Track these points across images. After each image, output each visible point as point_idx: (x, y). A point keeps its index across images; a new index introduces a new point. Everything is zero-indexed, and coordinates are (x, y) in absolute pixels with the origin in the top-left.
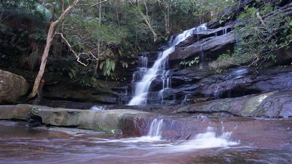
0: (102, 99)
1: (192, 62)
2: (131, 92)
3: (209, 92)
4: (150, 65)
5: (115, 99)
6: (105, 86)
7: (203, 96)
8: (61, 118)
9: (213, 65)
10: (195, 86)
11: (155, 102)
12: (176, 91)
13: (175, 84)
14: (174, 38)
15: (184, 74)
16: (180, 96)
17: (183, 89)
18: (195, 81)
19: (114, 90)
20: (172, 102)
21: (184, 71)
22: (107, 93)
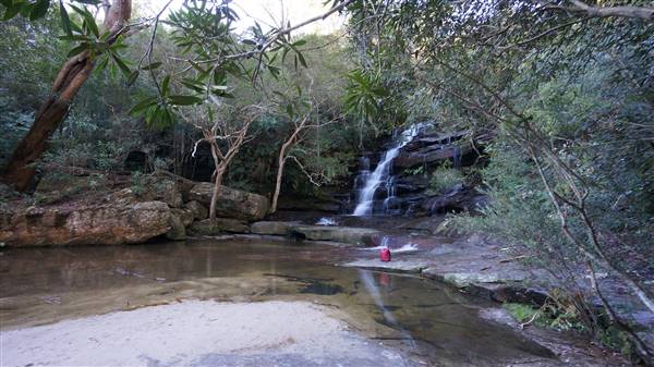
0: (325, 207)
1: (417, 171)
2: (355, 199)
3: (427, 207)
4: (373, 168)
5: (337, 207)
6: (326, 193)
7: (423, 210)
8: (318, 235)
10: (420, 196)
11: (380, 211)
12: (400, 200)
13: (400, 192)
14: (400, 133)
15: (409, 183)
16: (404, 206)
17: (407, 199)
18: (420, 190)
19: (336, 197)
20: (397, 212)
21: (408, 179)
22: (329, 202)
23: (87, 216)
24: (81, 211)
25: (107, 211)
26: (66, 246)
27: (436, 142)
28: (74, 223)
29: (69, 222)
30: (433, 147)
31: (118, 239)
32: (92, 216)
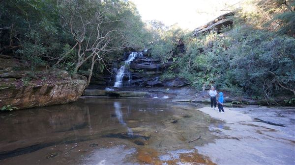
0: (100, 83)
1: (141, 71)
4: (119, 67)
6: (100, 76)
8: (125, 95)
9: (148, 73)
11: (126, 85)
12: (135, 81)
15: (137, 75)
16: (137, 84)
17: (138, 81)
18: (141, 78)
20: (134, 85)
21: (136, 73)
22: (102, 80)
23: (60, 87)
24: (59, 85)
25: (69, 85)
26: (45, 107)
27: (147, 62)
28: (54, 93)
29: (52, 91)
30: (146, 63)
31: (68, 100)
32: (63, 87)
